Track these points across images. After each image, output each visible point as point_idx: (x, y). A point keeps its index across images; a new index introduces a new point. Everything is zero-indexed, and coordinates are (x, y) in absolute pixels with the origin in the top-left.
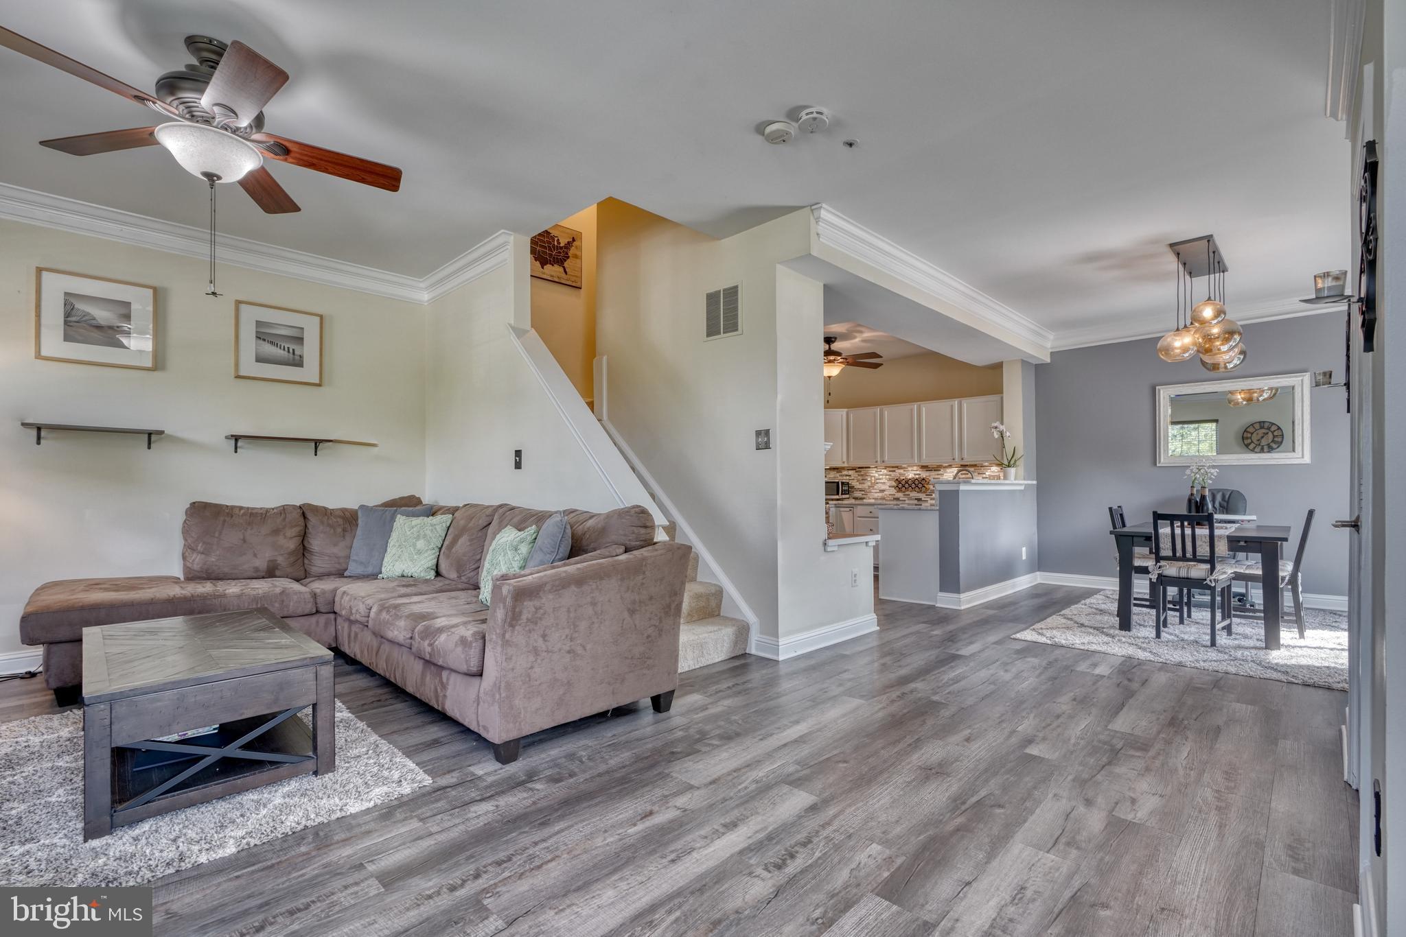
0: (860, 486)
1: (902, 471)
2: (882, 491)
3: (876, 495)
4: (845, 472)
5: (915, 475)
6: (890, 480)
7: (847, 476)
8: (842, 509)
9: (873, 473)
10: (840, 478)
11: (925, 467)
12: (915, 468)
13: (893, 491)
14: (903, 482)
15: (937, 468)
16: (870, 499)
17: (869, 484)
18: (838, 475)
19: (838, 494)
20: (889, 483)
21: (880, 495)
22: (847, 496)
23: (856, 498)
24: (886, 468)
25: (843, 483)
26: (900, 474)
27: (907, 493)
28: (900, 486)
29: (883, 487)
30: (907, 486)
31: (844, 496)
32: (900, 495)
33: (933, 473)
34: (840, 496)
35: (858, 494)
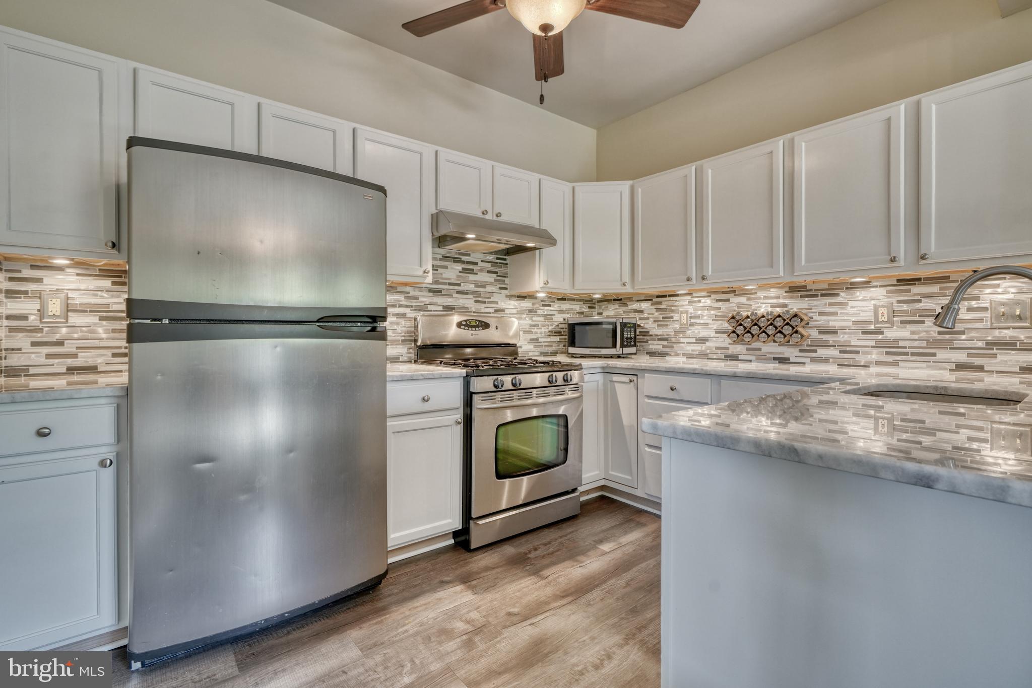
0: (659, 331)
1: (743, 300)
2: (703, 340)
3: (689, 349)
4: (636, 306)
5: (772, 306)
6: (717, 318)
7: (636, 311)
8: (615, 378)
9: (683, 304)
10: (625, 315)
11: (798, 290)
12: (773, 292)
13: (725, 341)
14: (747, 323)
15: (830, 291)
16: (677, 355)
17: (677, 326)
18: (621, 311)
19: (614, 346)
20: (716, 325)
21: (698, 348)
22: (632, 350)
23: (652, 354)
24: (710, 293)
25: (624, 325)
26: (740, 306)
27: (756, 345)
28: (740, 330)
29: (704, 333)
30: (755, 330)
31: (627, 350)
32: (739, 349)
33: (820, 304)
34: (618, 350)
35: (655, 346)
